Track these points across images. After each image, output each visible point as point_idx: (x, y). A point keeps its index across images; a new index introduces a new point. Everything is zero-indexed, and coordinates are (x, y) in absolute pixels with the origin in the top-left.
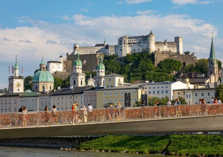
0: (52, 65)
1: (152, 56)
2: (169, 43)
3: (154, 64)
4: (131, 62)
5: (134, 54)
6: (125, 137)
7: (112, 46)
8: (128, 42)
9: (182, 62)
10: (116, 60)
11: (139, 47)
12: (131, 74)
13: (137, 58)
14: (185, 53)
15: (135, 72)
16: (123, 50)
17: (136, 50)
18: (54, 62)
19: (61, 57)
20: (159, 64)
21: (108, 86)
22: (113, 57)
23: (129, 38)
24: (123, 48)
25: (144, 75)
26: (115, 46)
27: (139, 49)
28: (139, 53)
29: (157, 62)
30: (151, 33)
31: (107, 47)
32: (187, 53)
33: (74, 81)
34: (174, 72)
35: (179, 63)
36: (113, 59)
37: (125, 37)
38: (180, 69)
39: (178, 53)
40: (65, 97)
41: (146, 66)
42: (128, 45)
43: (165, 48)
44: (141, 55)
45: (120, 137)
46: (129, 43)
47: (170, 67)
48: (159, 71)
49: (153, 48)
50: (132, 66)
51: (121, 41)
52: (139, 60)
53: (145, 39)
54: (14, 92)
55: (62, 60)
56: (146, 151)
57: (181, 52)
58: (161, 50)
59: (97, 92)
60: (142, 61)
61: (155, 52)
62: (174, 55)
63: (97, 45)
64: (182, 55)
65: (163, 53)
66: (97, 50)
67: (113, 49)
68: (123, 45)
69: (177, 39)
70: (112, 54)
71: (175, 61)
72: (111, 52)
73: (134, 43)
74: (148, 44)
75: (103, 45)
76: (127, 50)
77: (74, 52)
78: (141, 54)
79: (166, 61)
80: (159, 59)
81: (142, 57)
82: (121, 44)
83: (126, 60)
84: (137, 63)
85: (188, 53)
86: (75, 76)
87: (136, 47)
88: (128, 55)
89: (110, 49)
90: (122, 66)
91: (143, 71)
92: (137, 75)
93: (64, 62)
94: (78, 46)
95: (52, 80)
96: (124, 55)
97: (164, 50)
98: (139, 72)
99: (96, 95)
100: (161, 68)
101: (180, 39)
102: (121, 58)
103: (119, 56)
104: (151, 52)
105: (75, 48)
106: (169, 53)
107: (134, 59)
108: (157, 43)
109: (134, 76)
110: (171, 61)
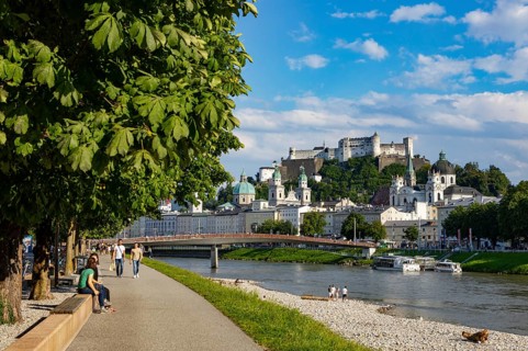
0: (264, 171)
1: (376, 160)
2: (396, 145)
3: (378, 169)
4: (352, 168)
5: (355, 158)
7: (331, 150)
8: (349, 145)
10: (337, 164)
11: (362, 150)
12: (352, 181)
13: (359, 163)
14: (416, 156)
15: (357, 179)
16: (344, 154)
17: (359, 153)
18: (267, 168)
19: (275, 162)
20: (383, 170)
22: (333, 162)
23: (350, 140)
24: (345, 151)
25: (366, 182)
26: (335, 149)
27: (362, 153)
28: (362, 157)
29: (381, 167)
30: (375, 134)
31: (327, 150)
33: (273, 194)
36: (333, 164)
37: (346, 139)
39: (408, 156)
41: (369, 172)
42: (349, 148)
43: (392, 151)
44: (364, 160)
46: (351, 146)
48: (383, 178)
49: (378, 151)
50: (353, 172)
51: (341, 144)
52: (361, 165)
53: (369, 141)
57: (412, 155)
58: (387, 154)
60: (365, 167)
61: (380, 156)
62: (402, 159)
63: (316, 149)
65: (390, 156)
66: (316, 154)
67: (333, 152)
68: (344, 148)
69: (406, 140)
70: (332, 158)
72: (331, 156)
73: (357, 146)
74: (372, 146)
75: (322, 148)
76: (348, 154)
77: (290, 157)
78: (364, 158)
79: (391, 165)
80: (383, 164)
81: (364, 162)
82: (342, 147)
83: (347, 165)
84: (359, 168)
85: (418, 156)
87: (359, 151)
88: (349, 160)
89: (330, 153)
90: (343, 172)
91: (365, 177)
94: (294, 150)
96: (345, 159)
97: (391, 153)
98: (360, 179)
100: (385, 174)
101: (410, 140)
102: (341, 163)
103: (340, 161)
104: (375, 156)
105: (291, 151)
106: (396, 156)
107: (356, 164)
108: (382, 145)
109: (355, 183)
110: (398, 166)
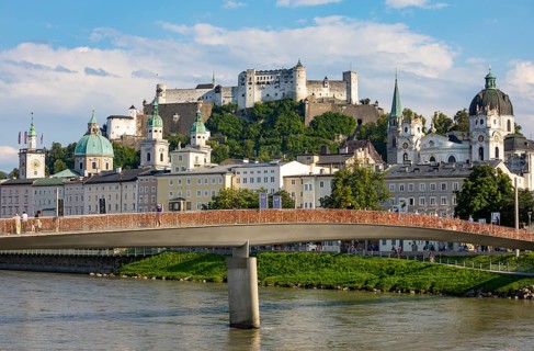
0: (115, 122)
1: (301, 107)
2: (331, 83)
3: (303, 121)
4: (261, 118)
5: (266, 103)
6: (191, 255)
7: (227, 89)
8: (256, 81)
9: (355, 118)
10: (235, 113)
11: (277, 90)
12: (262, 139)
13: (272, 111)
14: (362, 102)
15: (269, 136)
16: (247, 96)
17: (272, 95)
18: (121, 117)
19: (132, 107)
20: (312, 122)
21: (177, 169)
22: (227, 109)
23: (258, 73)
24: (248, 91)
25: (285, 142)
26: (233, 88)
27: (276, 94)
28: (276, 102)
29: (309, 118)
30: (299, 65)
31: (218, 90)
32: (365, 102)
33: (149, 155)
34: (341, 136)
35: (350, 119)
36: (228, 111)
37: (250, 71)
38: (353, 131)
39: (349, 101)
40: (107, 186)
41: (289, 125)
42: (256, 87)
43: (325, 92)
44: (281, 105)
45: (184, 256)
46: (258, 83)
47: (333, 127)
48: (313, 135)
49: (302, 92)
50: (263, 125)
51: (243, 79)
52: (276, 113)
53: (288, 75)
54: (28, 177)
55: (134, 114)
56: (219, 278)
57: (355, 100)
58: (318, 96)
59: (158, 178)
60: (281, 117)
61: (306, 100)
62: (342, 106)
63: (199, 87)
64: (356, 106)
65: (322, 101)
66: (201, 95)
67: (229, 93)
68: (248, 86)
69: (347, 76)
70: (227, 102)
71: (343, 117)
72: (225, 99)
73: (268, 83)
74: (294, 83)
75: (210, 86)
76: (254, 96)
77: (156, 99)
79: (325, 116)
80: (312, 112)
81: (281, 109)
82: (243, 84)
83: (252, 114)
84: (272, 120)
85: (368, 101)
86: (150, 146)
87: (272, 91)
88: (256, 105)
89: (223, 94)
90: (245, 125)
91: (283, 134)
92: (273, 143)
93: (138, 117)
94: (164, 88)
95: (110, 151)
96: (249, 104)
97: (324, 95)
98: (275, 136)
99: (156, 184)
100: (316, 129)
101: (353, 75)
102: (243, 110)
103: (241, 106)
104: (299, 100)
105: (159, 91)
106: (332, 101)
107: (268, 113)
108: (310, 83)
109: (267, 144)
110: (336, 116)
